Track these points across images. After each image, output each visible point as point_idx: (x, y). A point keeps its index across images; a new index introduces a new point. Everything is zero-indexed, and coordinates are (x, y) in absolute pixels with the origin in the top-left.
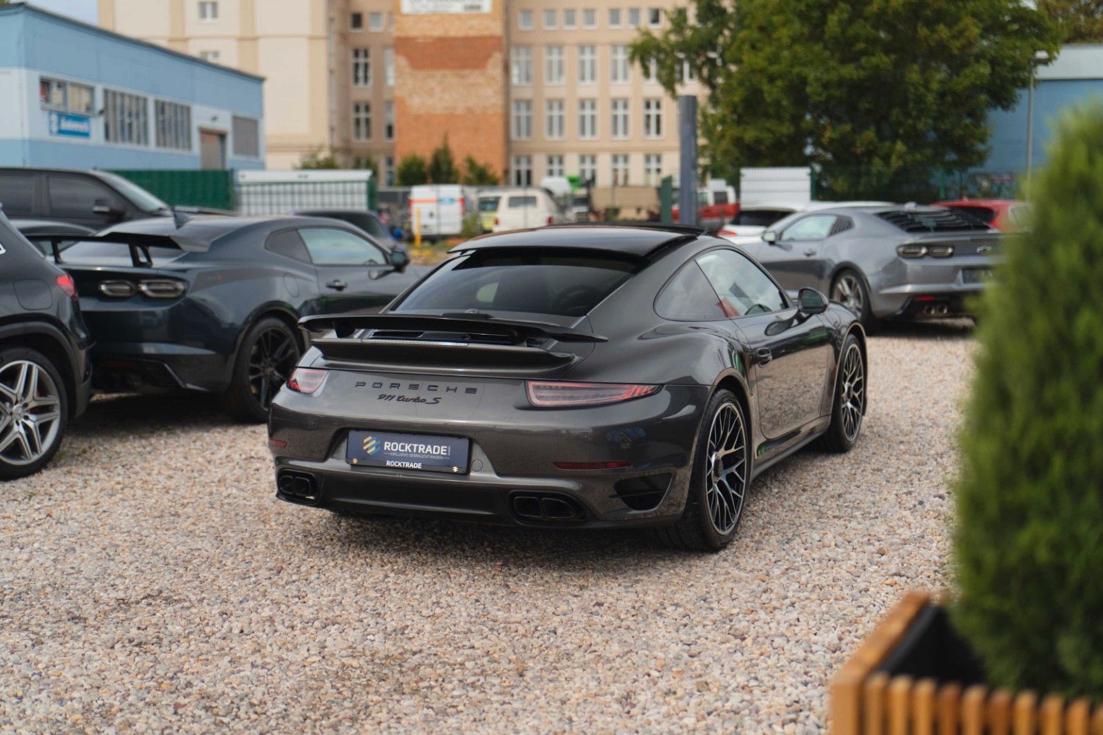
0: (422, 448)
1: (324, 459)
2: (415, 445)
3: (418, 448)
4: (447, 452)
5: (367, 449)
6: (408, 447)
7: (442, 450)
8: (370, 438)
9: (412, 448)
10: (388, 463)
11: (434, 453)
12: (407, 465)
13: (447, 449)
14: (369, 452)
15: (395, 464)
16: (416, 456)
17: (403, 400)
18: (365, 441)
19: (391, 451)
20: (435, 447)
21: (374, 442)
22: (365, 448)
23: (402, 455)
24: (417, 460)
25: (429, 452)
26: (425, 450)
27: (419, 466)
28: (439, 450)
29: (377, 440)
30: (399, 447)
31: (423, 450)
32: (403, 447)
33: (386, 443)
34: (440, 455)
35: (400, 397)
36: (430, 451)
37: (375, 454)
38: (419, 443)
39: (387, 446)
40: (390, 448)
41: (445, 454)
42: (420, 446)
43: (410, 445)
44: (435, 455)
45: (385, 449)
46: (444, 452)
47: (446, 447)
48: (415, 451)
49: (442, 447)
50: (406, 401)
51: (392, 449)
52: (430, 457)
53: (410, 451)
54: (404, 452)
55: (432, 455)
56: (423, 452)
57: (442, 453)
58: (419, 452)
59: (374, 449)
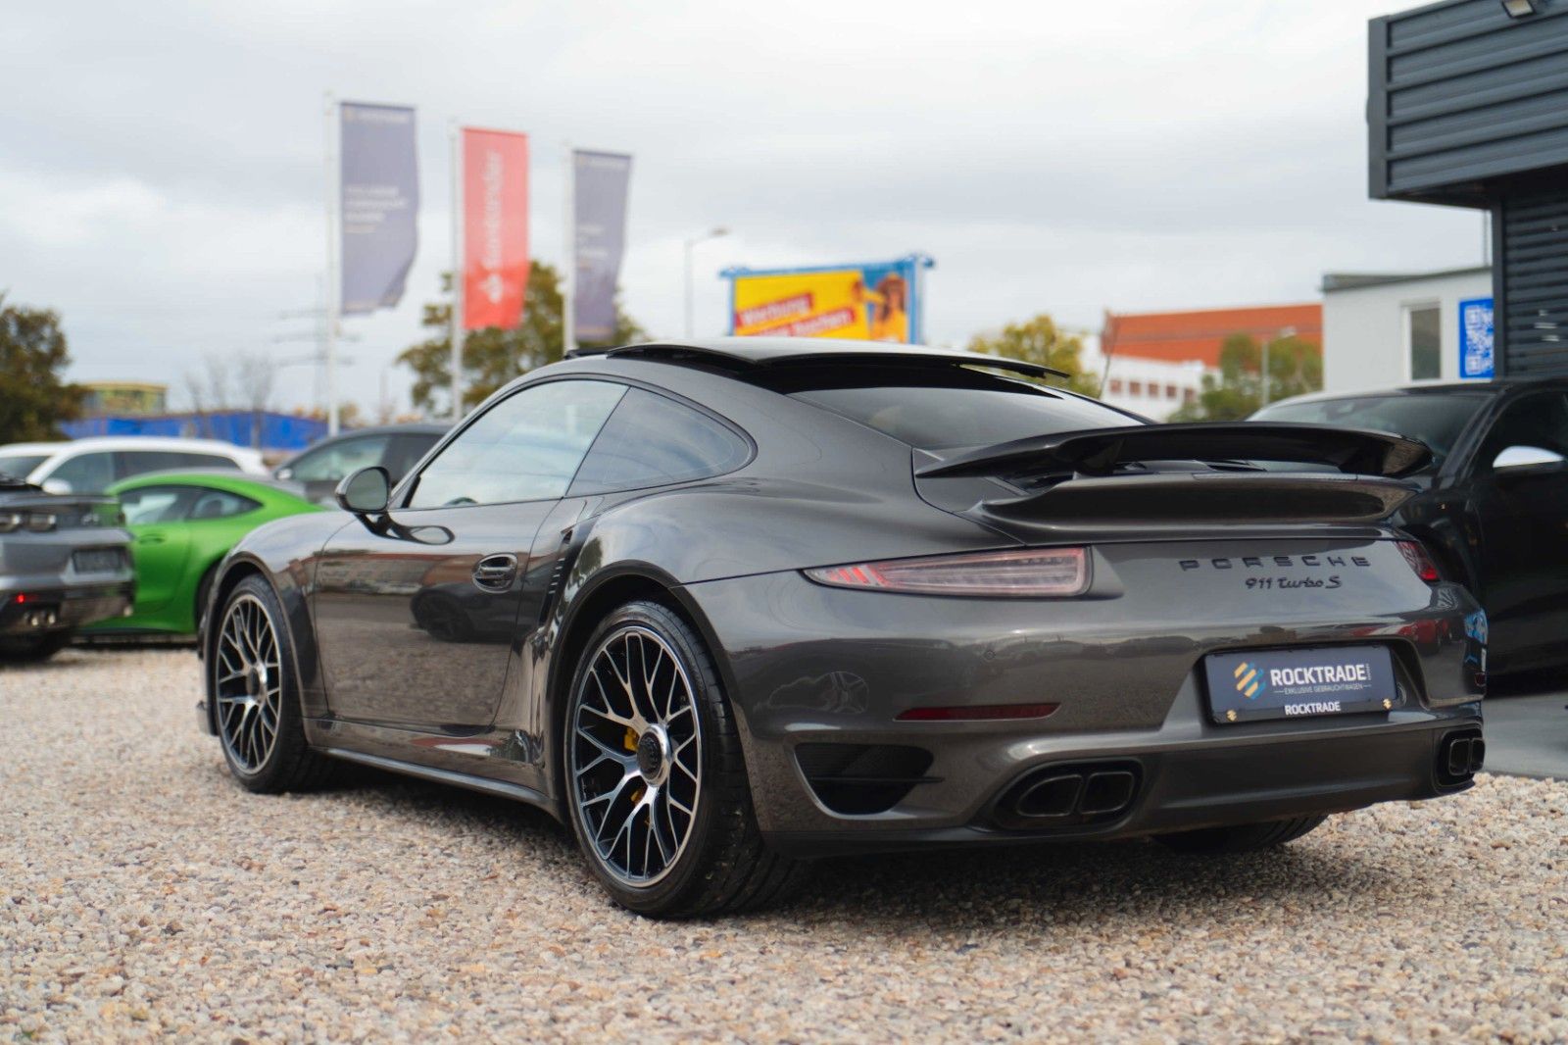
0: (1329, 673)
1: (1156, 726)
2: (1319, 669)
3: (1323, 672)
4: (1365, 674)
5: (1245, 689)
6: (1308, 675)
7: (1359, 672)
8: (1243, 667)
9: (1315, 675)
10: (1289, 710)
11: (1350, 679)
12: (1319, 708)
13: (1366, 669)
15: (1298, 710)
16: (1325, 689)
17: (1288, 586)
18: (1238, 673)
19: (1285, 686)
20: (1348, 668)
21: (1253, 673)
22: (1240, 687)
23: (1303, 690)
24: (1324, 698)
25: (1342, 680)
26: (1335, 676)
27: (1335, 707)
28: (1356, 673)
30: (1295, 676)
31: (1331, 675)
32: (1301, 676)
33: (1273, 672)
34: (1358, 681)
35: (1281, 580)
36: (1343, 675)
37: (1259, 697)
38: (1324, 665)
39: (1277, 677)
40: (1281, 679)
41: (1364, 678)
42: (1327, 668)
43: (1311, 670)
44: (1352, 682)
45: (1274, 684)
46: (1362, 675)
47: (1362, 666)
48: (1321, 680)
49: (1358, 666)
50: (1294, 586)
51: (1286, 683)
52: (1348, 687)
53: (1314, 681)
54: (1305, 685)
55: (1348, 683)
56: (1334, 680)
57: (1360, 678)
58: (1328, 680)
59: (1255, 686)
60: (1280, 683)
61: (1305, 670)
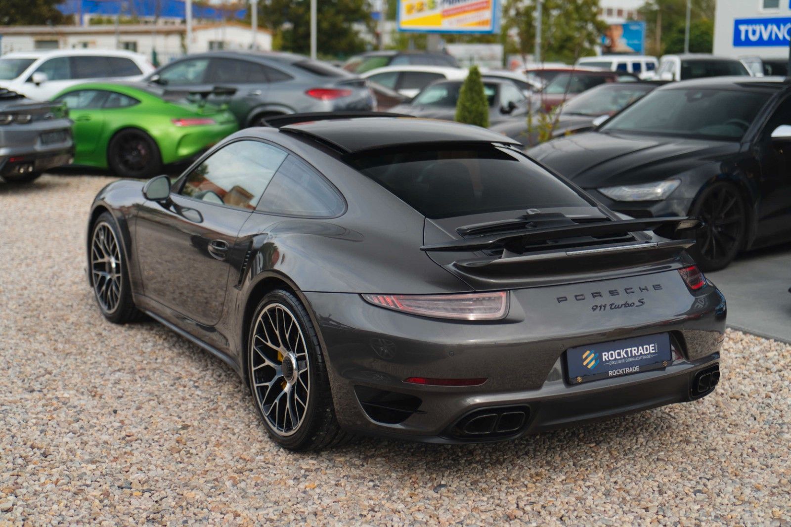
0: (634, 351)
2: (629, 350)
3: (631, 351)
4: (655, 349)
5: (587, 364)
6: (623, 353)
7: (651, 348)
8: (588, 352)
9: (627, 353)
10: (611, 373)
11: (646, 353)
12: (627, 370)
13: (655, 346)
14: (589, 367)
15: (616, 372)
16: (631, 360)
17: (615, 308)
18: (584, 356)
19: (610, 360)
20: (645, 347)
21: (593, 355)
22: (585, 363)
23: (620, 362)
24: (630, 365)
25: (641, 354)
26: (638, 352)
27: (637, 369)
28: (649, 349)
29: (595, 353)
30: (615, 355)
31: (636, 352)
32: (619, 354)
33: (603, 354)
35: (611, 305)
36: (642, 351)
37: (595, 367)
38: (632, 347)
39: (605, 356)
40: (608, 357)
41: (654, 351)
42: (633, 349)
43: (625, 350)
44: (647, 354)
45: (604, 360)
46: (653, 350)
47: (653, 345)
48: (630, 355)
49: (651, 346)
50: (618, 307)
51: (610, 358)
52: (644, 357)
53: (626, 356)
54: (621, 359)
55: (645, 355)
56: (637, 354)
57: (651, 352)
58: (634, 355)
59: (593, 362)
60: (607, 359)
61: (622, 350)
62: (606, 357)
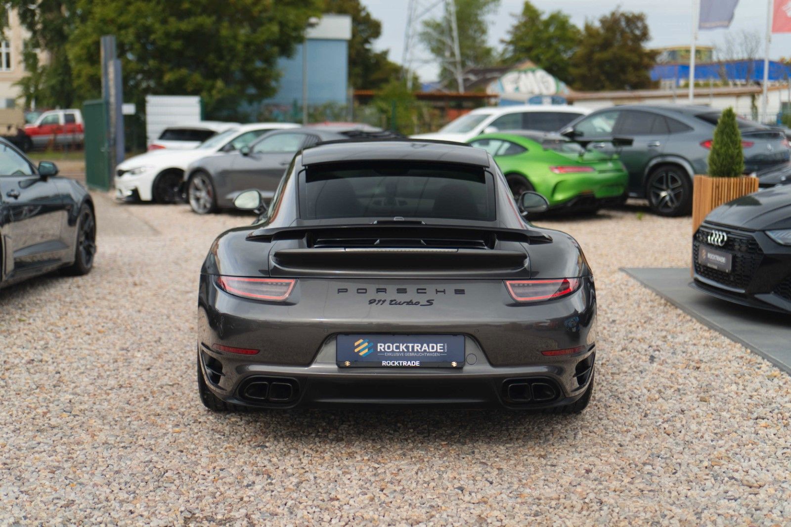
0: (417, 347)
1: (308, 364)
2: (410, 345)
3: (413, 347)
4: (444, 349)
5: (359, 352)
6: (402, 347)
7: (439, 348)
8: (361, 341)
9: (407, 347)
10: (384, 363)
11: (431, 350)
12: (405, 363)
13: (444, 346)
14: (361, 354)
15: (391, 364)
16: (412, 354)
17: (396, 304)
18: (356, 344)
19: (385, 351)
20: (431, 345)
21: (366, 344)
22: (356, 350)
23: (398, 355)
24: (415, 359)
25: (425, 351)
26: (421, 349)
27: (417, 364)
28: (437, 348)
29: (369, 343)
30: (393, 347)
31: (418, 348)
32: (398, 347)
33: (379, 345)
34: (436, 351)
35: (392, 301)
36: (427, 349)
37: (366, 356)
38: (414, 343)
39: (380, 347)
40: (384, 348)
41: (442, 351)
42: (416, 345)
43: (405, 345)
44: (432, 352)
45: (379, 350)
46: (440, 349)
47: (442, 345)
48: (410, 350)
49: (438, 345)
50: (399, 304)
51: (386, 349)
52: (428, 355)
53: (405, 350)
54: (399, 352)
55: (429, 352)
56: (419, 350)
57: (439, 350)
58: (415, 350)
59: (366, 350)
60: (383, 350)
61: (401, 345)
62: (382, 348)
